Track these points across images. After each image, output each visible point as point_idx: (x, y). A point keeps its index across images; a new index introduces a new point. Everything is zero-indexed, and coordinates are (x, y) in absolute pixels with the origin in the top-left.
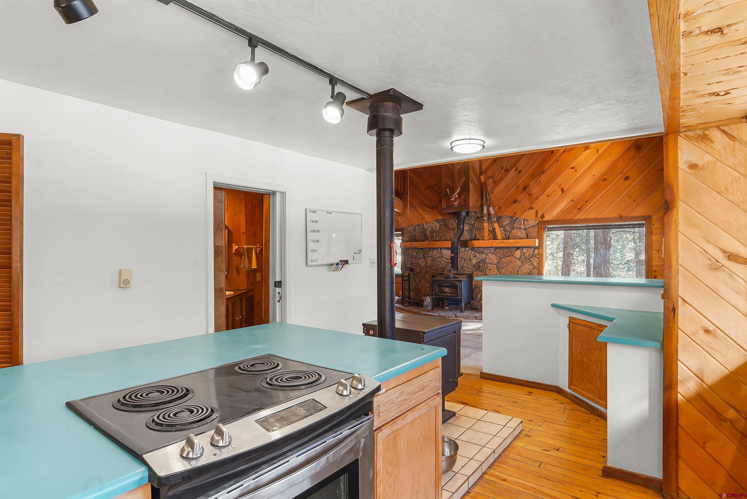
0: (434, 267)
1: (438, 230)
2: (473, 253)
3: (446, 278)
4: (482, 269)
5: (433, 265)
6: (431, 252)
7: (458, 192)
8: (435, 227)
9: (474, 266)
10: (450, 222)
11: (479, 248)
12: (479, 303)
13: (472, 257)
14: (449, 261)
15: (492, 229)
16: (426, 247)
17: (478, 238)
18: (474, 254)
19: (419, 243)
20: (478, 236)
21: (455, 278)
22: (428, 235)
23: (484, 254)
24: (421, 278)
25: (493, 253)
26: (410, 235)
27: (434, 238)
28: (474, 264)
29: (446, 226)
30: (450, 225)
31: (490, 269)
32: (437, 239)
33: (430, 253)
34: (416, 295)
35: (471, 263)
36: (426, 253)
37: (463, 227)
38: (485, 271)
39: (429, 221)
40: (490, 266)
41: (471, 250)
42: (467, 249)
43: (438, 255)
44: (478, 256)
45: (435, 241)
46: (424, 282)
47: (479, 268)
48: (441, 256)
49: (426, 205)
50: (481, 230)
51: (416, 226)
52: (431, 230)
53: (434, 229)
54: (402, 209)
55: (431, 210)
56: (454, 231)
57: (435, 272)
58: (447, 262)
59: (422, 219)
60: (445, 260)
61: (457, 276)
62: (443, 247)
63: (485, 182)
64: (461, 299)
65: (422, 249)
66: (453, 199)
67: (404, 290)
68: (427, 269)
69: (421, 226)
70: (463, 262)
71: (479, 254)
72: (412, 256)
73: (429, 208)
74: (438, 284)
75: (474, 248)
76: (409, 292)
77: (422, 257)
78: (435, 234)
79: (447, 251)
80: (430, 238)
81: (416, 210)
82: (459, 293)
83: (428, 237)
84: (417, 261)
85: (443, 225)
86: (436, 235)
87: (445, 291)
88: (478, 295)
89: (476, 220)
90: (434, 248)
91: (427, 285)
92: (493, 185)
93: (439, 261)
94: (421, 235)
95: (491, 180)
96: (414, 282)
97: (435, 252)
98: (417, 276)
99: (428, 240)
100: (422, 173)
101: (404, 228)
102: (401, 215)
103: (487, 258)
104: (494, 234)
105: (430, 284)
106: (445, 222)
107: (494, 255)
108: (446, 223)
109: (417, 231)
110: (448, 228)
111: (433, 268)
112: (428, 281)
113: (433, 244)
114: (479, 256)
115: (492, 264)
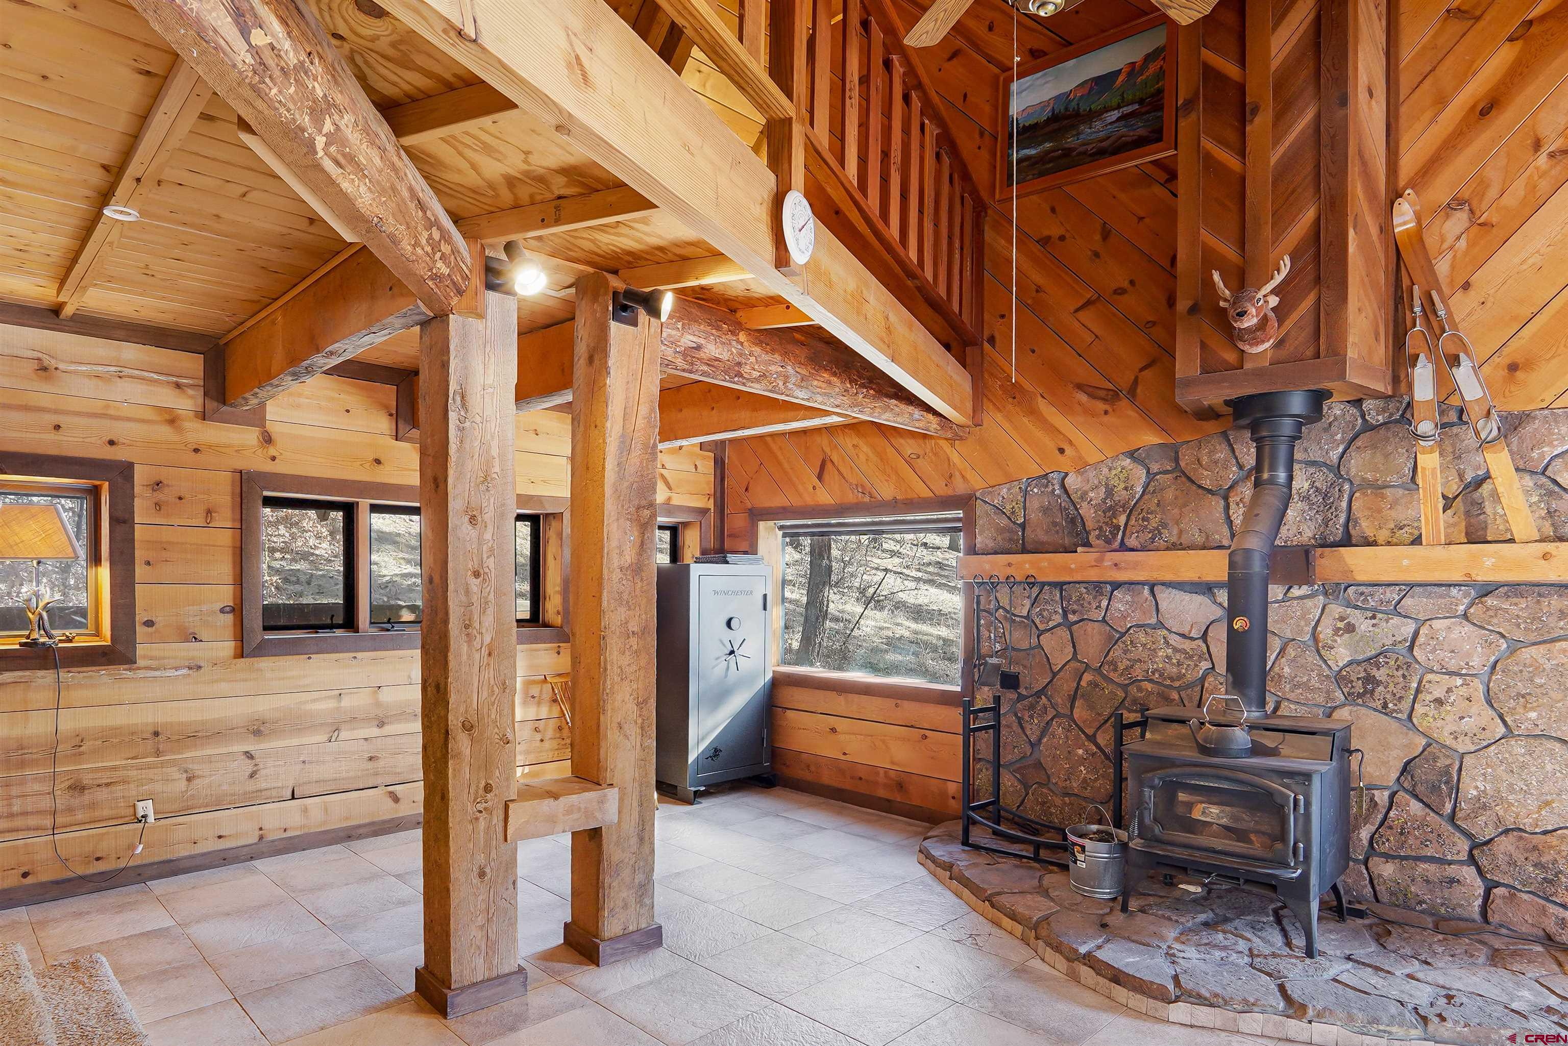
0: (1115, 670)
1: (1137, 496)
2: (1336, 609)
3: (1204, 750)
4: (1388, 696)
5: (1114, 665)
6: (1104, 603)
7: (1278, 279)
8: (1122, 485)
9: (1340, 678)
10: (1205, 460)
11: (1370, 589)
12: (1365, 871)
13: (1325, 631)
14: (1194, 644)
15: (1455, 487)
16: (1079, 579)
17: (1370, 533)
18: (1342, 619)
19: (1044, 560)
20: (1366, 527)
21: (1257, 750)
22: (1090, 525)
23: (1405, 617)
24: (1052, 719)
25: (1465, 616)
26: (1004, 522)
27: (1120, 537)
28: (1337, 669)
29: (1184, 479)
30: (1206, 473)
31: (1439, 702)
32: (1132, 542)
33: (1099, 606)
34: (1027, 787)
35: (1321, 663)
36: (1075, 607)
37: (1290, 478)
38: (1406, 705)
39: (1093, 456)
40: (1437, 687)
41: (1326, 594)
42: (1296, 592)
43: (1136, 617)
44: (1364, 625)
45: (1123, 548)
46: (1067, 737)
47: (1372, 692)
48: (1153, 621)
49: (1080, 387)
50: (1388, 492)
51: (1029, 485)
52: (1105, 499)
53: (1121, 494)
54: (969, 405)
55: (1107, 407)
56: (1222, 502)
57: (1121, 694)
58: (1184, 652)
59: (1062, 451)
60: (1174, 640)
61: (1269, 740)
62: (1168, 577)
63: (1418, 235)
64: (1305, 876)
65: (1060, 585)
66: (1249, 322)
67: (974, 760)
68: (1080, 679)
69: (1055, 482)
70: (1275, 654)
71: (1374, 617)
72: (1010, 617)
73: (1092, 396)
74: (1160, 779)
75: (1343, 587)
76: (997, 775)
77: (1059, 625)
78: (1122, 519)
79: (1187, 597)
80: (1098, 537)
81: (1033, 412)
82: (1295, 844)
83: (1088, 533)
84: (1034, 641)
85: (1166, 472)
86: (1126, 525)
87: (1197, 814)
88: (1357, 828)
89: (1359, 443)
90: (1117, 586)
91: (1080, 752)
92: (1471, 244)
93: (1144, 645)
94: (1055, 524)
95: (1459, 221)
96: (1020, 731)
97: (1121, 602)
98: (1032, 707)
99: (1091, 546)
100: (1062, 238)
101: (978, 494)
102: (961, 439)
103: (1421, 639)
104: (1467, 514)
105: (1094, 748)
106: (1177, 460)
107: (1468, 628)
108: (1182, 464)
109: (1034, 504)
110: (1194, 488)
111: (1112, 675)
112: (1084, 733)
113: (1116, 565)
114: (1371, 629)
115: (1458, 674)
